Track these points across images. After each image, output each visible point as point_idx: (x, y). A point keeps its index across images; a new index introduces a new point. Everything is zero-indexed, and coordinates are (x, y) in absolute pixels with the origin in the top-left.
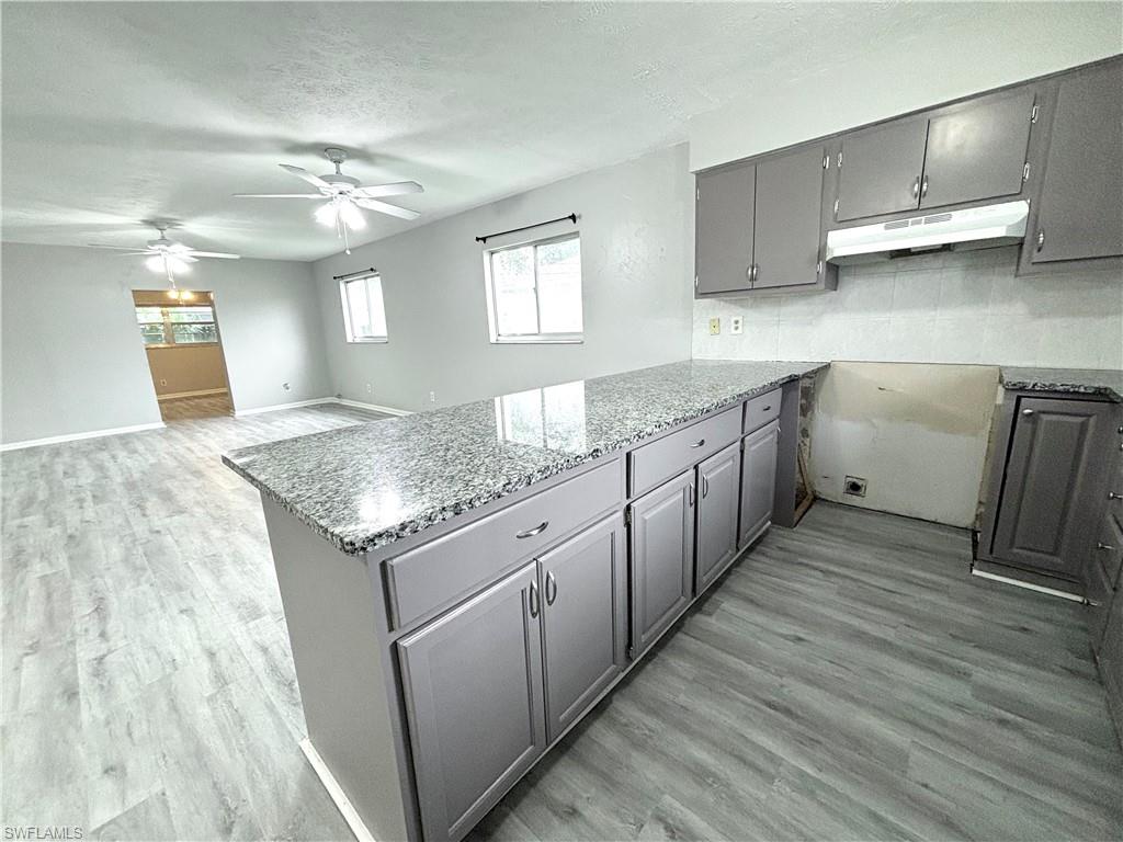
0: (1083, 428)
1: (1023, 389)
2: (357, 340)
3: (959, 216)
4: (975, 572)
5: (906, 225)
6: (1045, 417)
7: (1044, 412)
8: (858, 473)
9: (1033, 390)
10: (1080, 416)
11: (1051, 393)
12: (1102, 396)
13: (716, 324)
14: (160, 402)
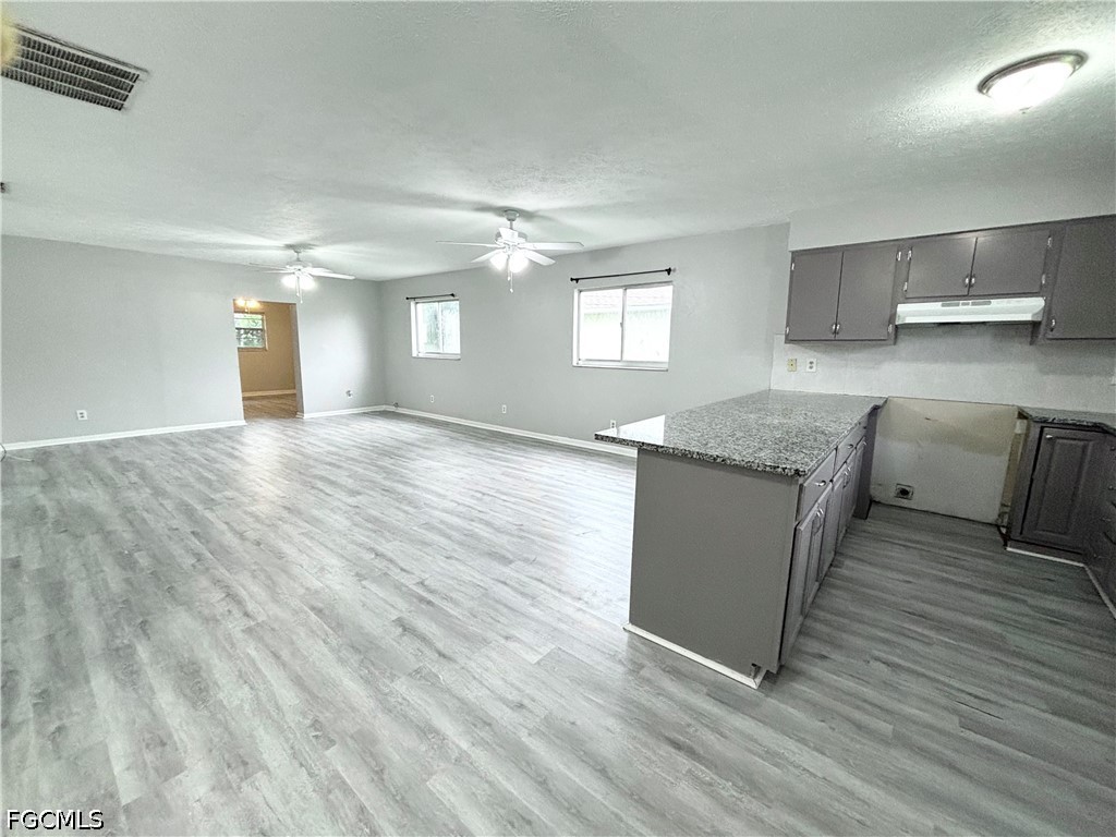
0: (1084, 449)
1: (1045, 421)
2: (421, 355)
3: (996, 303)
4: (1009, 549)
5: (958, 305)
6: (1061, 441)
7: (1058, 438)
8: (905, 482)
9: (1051, 423)
10: (1083, 440)
11: (1064, 425)
12: (1099, 428)
13: (793, 364)
14: (244, 399)
